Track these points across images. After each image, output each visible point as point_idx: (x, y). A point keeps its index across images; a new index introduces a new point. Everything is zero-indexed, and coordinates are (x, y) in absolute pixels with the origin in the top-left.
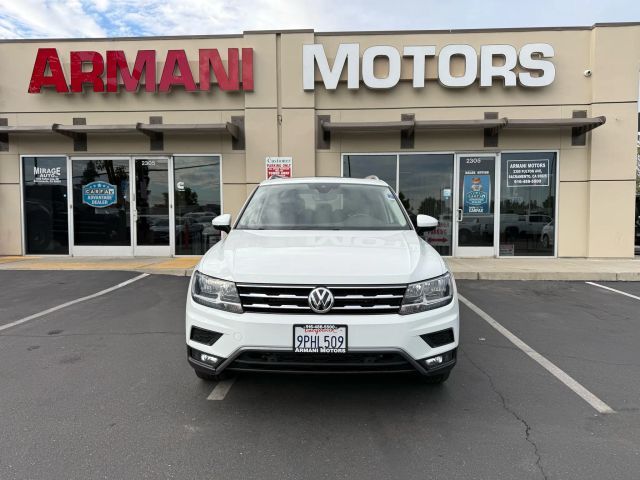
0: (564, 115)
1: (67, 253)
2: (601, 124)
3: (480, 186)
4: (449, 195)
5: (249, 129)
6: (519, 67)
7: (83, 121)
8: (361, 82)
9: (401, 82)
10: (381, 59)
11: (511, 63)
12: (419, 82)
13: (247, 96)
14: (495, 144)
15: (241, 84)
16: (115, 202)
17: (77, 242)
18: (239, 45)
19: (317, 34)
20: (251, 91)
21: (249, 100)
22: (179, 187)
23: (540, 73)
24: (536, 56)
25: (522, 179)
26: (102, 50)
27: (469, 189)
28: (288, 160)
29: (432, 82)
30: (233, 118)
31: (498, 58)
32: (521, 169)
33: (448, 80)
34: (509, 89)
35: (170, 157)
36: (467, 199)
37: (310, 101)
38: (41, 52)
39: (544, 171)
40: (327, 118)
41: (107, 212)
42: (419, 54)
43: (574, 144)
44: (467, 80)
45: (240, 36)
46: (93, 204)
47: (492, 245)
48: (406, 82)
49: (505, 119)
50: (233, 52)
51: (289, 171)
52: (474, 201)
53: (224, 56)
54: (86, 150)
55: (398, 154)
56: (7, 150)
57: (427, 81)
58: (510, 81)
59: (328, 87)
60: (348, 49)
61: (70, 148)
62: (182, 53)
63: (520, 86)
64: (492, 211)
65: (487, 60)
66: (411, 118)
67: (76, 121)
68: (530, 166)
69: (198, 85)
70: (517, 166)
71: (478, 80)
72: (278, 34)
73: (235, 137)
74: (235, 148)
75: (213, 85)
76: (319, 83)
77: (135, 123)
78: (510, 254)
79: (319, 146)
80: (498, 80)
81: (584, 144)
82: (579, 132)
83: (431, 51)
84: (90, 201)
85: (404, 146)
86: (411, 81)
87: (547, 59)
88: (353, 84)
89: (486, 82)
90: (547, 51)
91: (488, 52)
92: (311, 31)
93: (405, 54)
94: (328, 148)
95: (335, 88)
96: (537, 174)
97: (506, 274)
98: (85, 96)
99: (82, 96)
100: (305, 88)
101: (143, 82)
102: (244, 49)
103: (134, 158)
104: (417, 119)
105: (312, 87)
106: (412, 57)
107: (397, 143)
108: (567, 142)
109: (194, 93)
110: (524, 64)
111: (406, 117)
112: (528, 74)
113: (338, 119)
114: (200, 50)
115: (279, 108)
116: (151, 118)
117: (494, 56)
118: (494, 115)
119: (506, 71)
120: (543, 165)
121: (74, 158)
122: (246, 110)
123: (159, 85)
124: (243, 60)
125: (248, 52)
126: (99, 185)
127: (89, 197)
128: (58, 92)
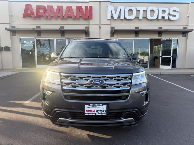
0: (180, 28)
1: (35, 67)
2: (192, 31)
4: (148, 51)
5: (91, 30)
6: (169, 14)
7: (39, 27)
8: (124, 17)
9: (136, 17)
10: (131, 10)
11: (167, 13)
12: (141, 18)
14: (161, 36)
15: (89, 17)
16: (50, 52)
17: (38, 64)
18: (89, 5)
20: (92, 19)
21: (91, 22)
23: (175, 16)
24: (174, 11)
26: (46, 5)
29: (145, 18)
30: (86, 27)
31: (164, 11)
33: (149, 17)
34: (167, 20)
35: (67, 38)
37: (109, 22)
38: (26, 5)
39: (174, 44)
40: (114, 27)
42: (141, 9)
43: (183, 36)
44: (155, 17)
45: (88, 2)
49: (166, 29)
50: (86, 7)
53: (84, 8)
54: (40, 36)
55: (134, 38)
56: (16, 36)
57: (143, 17)
58: (167, 18)
59: (115, 18)
60: (121, 7)
61: (36, 35)
62: (71, 7)
63: (169, 20)
67: (37, 27)
69: (76, 17)
71: (158, 18)
72: (100, 2)
73: (86, 32)
74: (86, 36)
75: (80, 17)
76: (112, 17)
79: (111, 36)
80: (163, 18)
82: (185, 33)
83: (145, 9)
85: (136, 36)
86: (138, 17)
87: (177, 12)
88: (122, 17)
89: (160, 18)
90: (177, 10)
92: (110, 1)
93: (137, 9)
94: (114, 36)
95: (117, 18)
99: (39, 19)
100: (108, 18)
101: (59, 16)
102: (90, 6)
103: (56, 39)
104: (139, 28)
105: (110, 18)
106: (139, 10)
107: (134, 35)
108: (181, 36)
109: (74, 19)
110: (171, 13)
111: (136, 28)
112: (172, 16)
113: (117, 28)
114: (77, 6)
115: (100, 24)
116: (61, 27)
117: (162, 11)
118: (161, 28)
119: (166, 15)
120: (174, 42)
121: (37, 38)
122: (90, 25)
123: (63, 17)
124: (90, 10)
125: (91, 7)
126: (45, 47)
127: (42, 51)
128: (32, 18)
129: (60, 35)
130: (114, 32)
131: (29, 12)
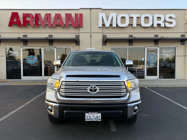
0: (178, 36)
1: (21, 79)
3: (153, 57)
4: (144, 60)
5: (81, 39)
6: (165, 21)
7: (26, 36)
8: (117, 25)
9: (129, 25)
10: (123, 18)
11: (163, 20)
12: (135, 25)
13: (80, 28)
14: (157, 44)
15: (79, 25)
16: (37, 62)
17: (24, 75)
18: (78, 12)
19: (103, 10)
20: (82, 27)
21: (81, 30)
22: (58, 57)
23: (171, 23)
24: (170, 18)
25: (166, 55)
26: (34, 13)
27: (149, 58)
29: (139, 25)
30: (76, 36)
31: (159, 18)
33: (143, 24)
34: (162, 27)
35: (55, 47)
36: (149, 61)
37: (100, 30)
38: (13, 13)
39: (172, 53)
40: (106, 36)
41: (34, 65)
42: (135, 16)
43: (181, 45)
44: (150, 25)
45: (79, 10)
46: (30, 63)
47: (157, 76)
48: (131, 25)
49: (162, 37)
50: (76, 15)
52: (151, 62)
53: (73, 16)
54: (27, 45)
55: (128, 47)
57: (137, 25)
58: (163, 25)
59: (106, 26)
60: (113, 15)
61: (22, 44)
62: (60, 15)
63: (165, 27)
64: (157, 65)
65: (155, 19)
67: (24, 36)
68: (168, 51)
69: (65, 25)
70: (164, 51)
71: (153, 25)
72: (91, 9)
73: (76, 41)
74: (76, 45)
75: (70, 25)
76: (104, 25)
78: (162, 78)
79: (103, 45)
80: (159, 25)
81: (184, 44)
82: (183, 41)
83: (139, 16)
84: (28, 62)
85: (129, 45)
86: (132, 25)
87: (174, 19)
88: (114, 25)
89: (155, 25)
90: (174, 16)
91: (156, 16)
92: (101, 9)
93: (131, 16)
94: (106, 45)
95: (109, 26)
96: (170, 54)
97: (166, 85)
99: (26, 28)
100: (99, 27)
101: (47, 24)
102: (79, 14)
103: (43, 48)
104: (133, 36)
105: (102, 26)
106: (133, 17)
107: (128, 44)
108: (179, 44)
109: (63, 28)
110: (166, 20)
111: (130, 36)
112: (168, 23)
113: (109, 36)
114: (66, 14)
115: (91, 33)
116: (49, 35)
117: (158, 18)
118: (157, 36)
119: (161, 22)
120: (172, 51)
121: (23, 48)
122: (80, 33)
123: (52, 25)
124: (80, 18)
125: (81, 15)
126: (32, 57)
128: (19, 26)
129: (48, 44)
130: (106, 41)
131: (15, 20)
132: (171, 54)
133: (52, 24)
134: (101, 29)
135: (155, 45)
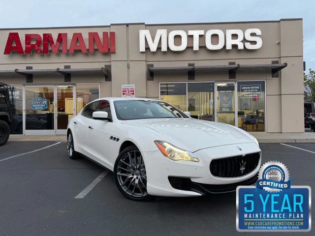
1: (22, 134)
2: (285, 67)
3: (228, 98)
6: (244, 41)
7: (31, 68)
8: (168, 48)
9: (187, 48)
10: (178, 37)
11: (241, 38)
12: (196, 47)
13: (112, 55)
14: (234, 77)
15: (109, 49)
16: (47, 108)
17: (27, 128)
18: (108, 30)
19: (146, 25)
20: (114, 53)
21: (113, 57)
22: (78, 100)
23: (254, 43)
24: (253, 35)
25: (248, 94)
26: (41, 33)
28: (133, 86)
29: (203, 47)
30: (106, 66)
31: (235, 36)
32: (247, 89)
33: (210, 46)
34: (240, 50)
35: (74, 85)
36: (221, 104)
37: (143, 57)
38: (11, 34)
39: (259, 90)
40: (152, 66)
42: (196, 34)
43: (273, 77)
44: (219, 46)
45: (109, 26)
46: (36, 109)
48: (190, 48)
50: (105, 34)
51: (133, 91)
52: (224, 105)
54: (32, 82)
55: (187, 83)
57: (200, 47)
58: (241, 47)
59: (152, 50)
60: (161, 32)
61: (24, 81)
63: (245, 50)
65: (229, 37)
66: (193, 65)
67: (28, 68)
68: (251, 88)
70: (246, 88)
71: (225, 46)
72: (127, 25)
73: (106, 75)
74: (106, 80)
75: (95, 50)
76: (147, 48)
77: (56, 68)
79: (148, 79)
80: (235, 46)
81: (277, 77)
82: (275, 71)
84: (34, 108)
85: (189, 79)
86: (192, 47)
87: (258, 36)
88: (164, 49)
89: (229, 47)
90: (258, 32)
91: (230, 33)
92: (144, 24)
94: (153, 80)
95: (156, 50)
96: (255, 92)
98: (32, 56)
100: (141, 51)
103: (56, 86)
104: (195, 65)
105: (144, 51)
106: (192, 36)
107: (187, 77)
108: (270, 76)
110: (247, 38)
111: (190, 65)
112: (249, 43)
113: (157, 65)
115: (128, 61)
116: (65, 66)
117: (232, 35)
118: (234, 63)
119: (238, 42)
120: (258, 87)
121: (25, 86)
122: (112, 62)
123: (69, 50)
124: (110, 38)
125: (113, 34)
126: (39, 100)
127: (33, 106)
128: (19, 53)
129: (64, 80)
131: (14, 45)
132: (258, 93)
133: (68, 48)
134: (145, 54)
135: (230, 78)
